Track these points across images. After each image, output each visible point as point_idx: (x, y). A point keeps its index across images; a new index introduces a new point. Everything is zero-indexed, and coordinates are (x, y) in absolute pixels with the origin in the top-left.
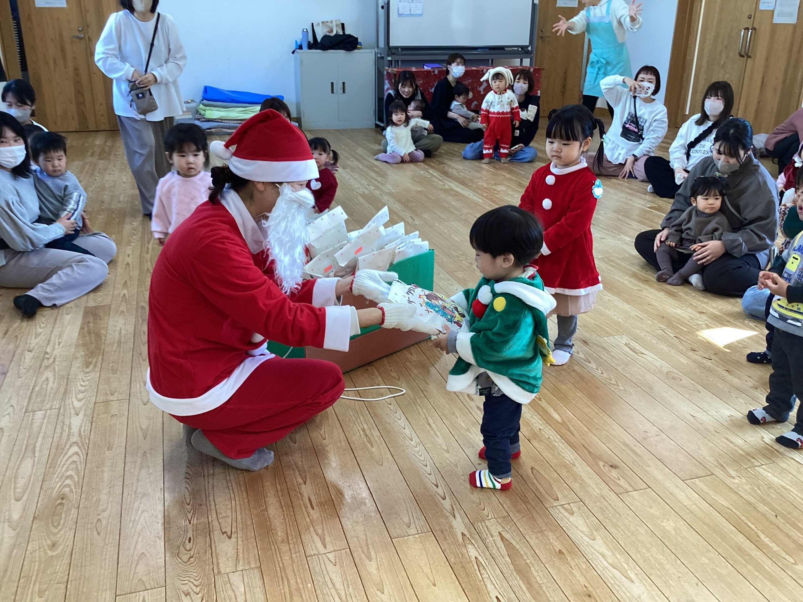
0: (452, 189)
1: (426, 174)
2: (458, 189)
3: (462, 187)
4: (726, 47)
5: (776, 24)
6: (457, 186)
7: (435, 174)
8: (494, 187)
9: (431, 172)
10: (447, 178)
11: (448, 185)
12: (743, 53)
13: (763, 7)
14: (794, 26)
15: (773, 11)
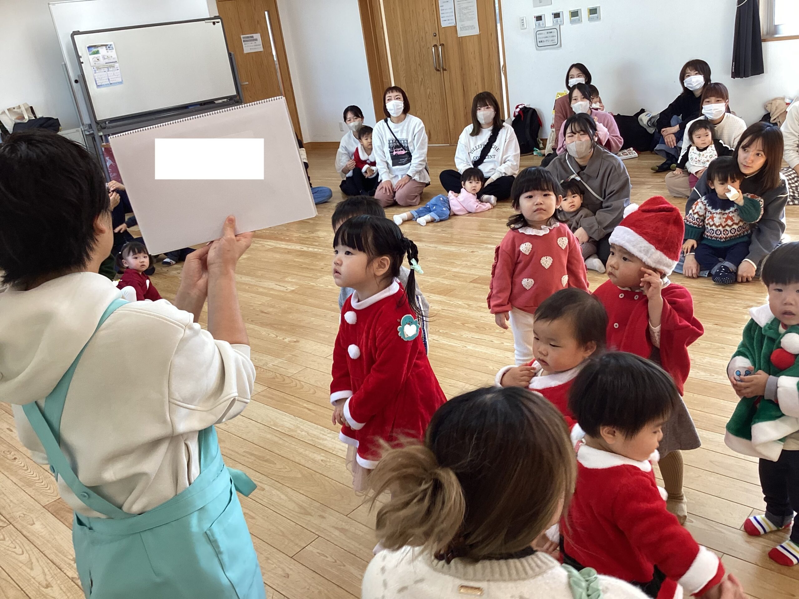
4: (419, 65)
5: (461, 37)
12: (438, 68)
13: (444, 24)
14: (479, 36)
15: (456, 26)
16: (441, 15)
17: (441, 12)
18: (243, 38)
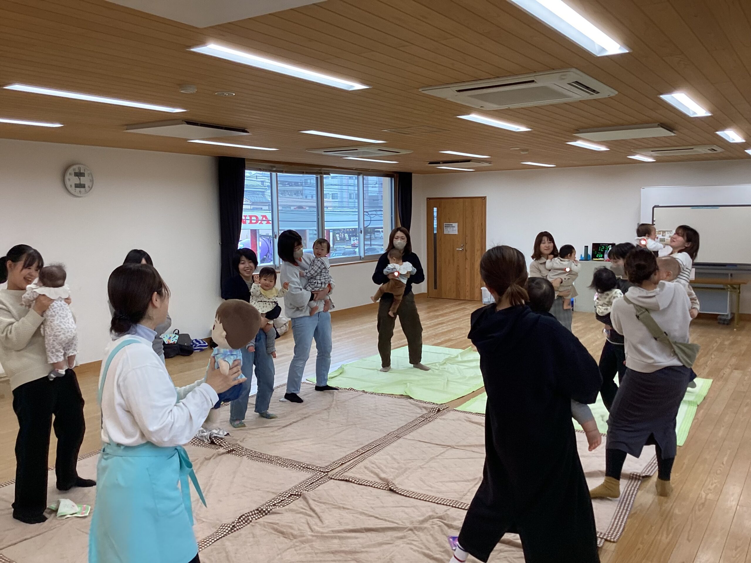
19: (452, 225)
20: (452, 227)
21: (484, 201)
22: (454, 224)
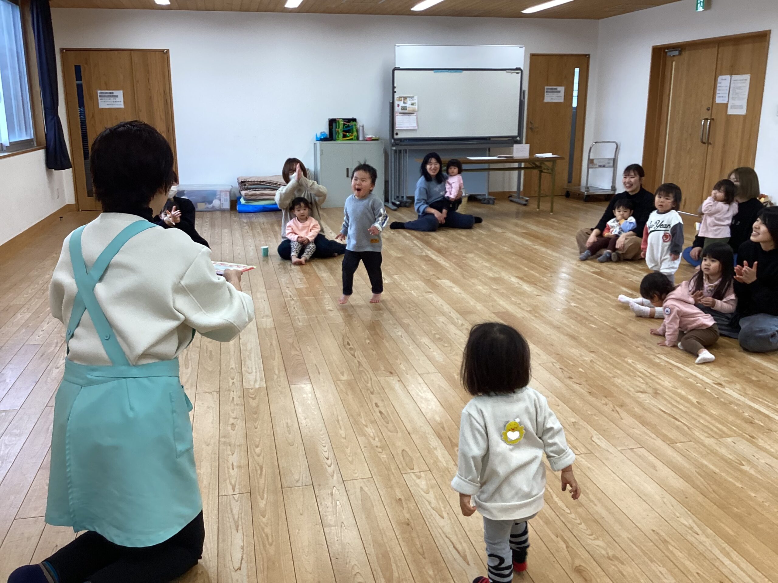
0: (427, 256)
1: (411, 244)
2: (433, 257)
3: (437, 254)
4: (690, 135)
5: (730, 115)
6: (433, 254)
7: (418, 244)
8: (464, 254)
9: (415, 242)
10: (426, 247)
11: (426, 253)
12: (704, 141)
13: (718, 100)
14: (745, 117)
15: (727, 104)
16: (718, 92)
17: (718, 88)
18: (547, 89)
19: (112, 93)
20: (113, 96)
21: (166, 55)
22: (116, 93)
